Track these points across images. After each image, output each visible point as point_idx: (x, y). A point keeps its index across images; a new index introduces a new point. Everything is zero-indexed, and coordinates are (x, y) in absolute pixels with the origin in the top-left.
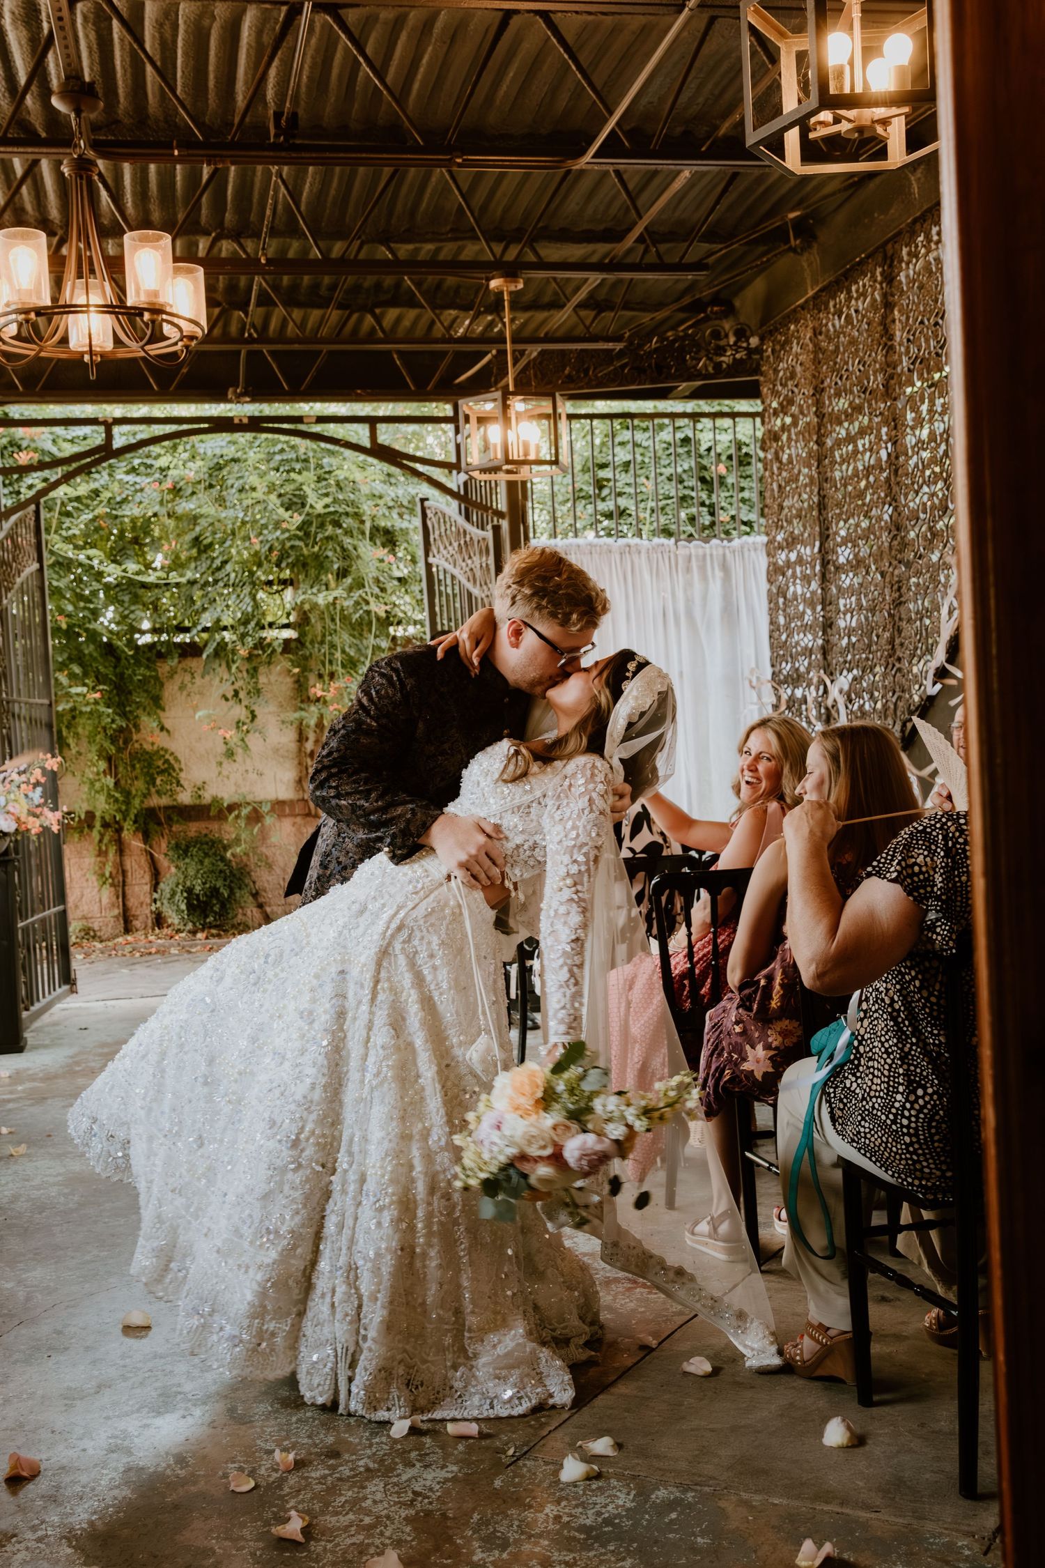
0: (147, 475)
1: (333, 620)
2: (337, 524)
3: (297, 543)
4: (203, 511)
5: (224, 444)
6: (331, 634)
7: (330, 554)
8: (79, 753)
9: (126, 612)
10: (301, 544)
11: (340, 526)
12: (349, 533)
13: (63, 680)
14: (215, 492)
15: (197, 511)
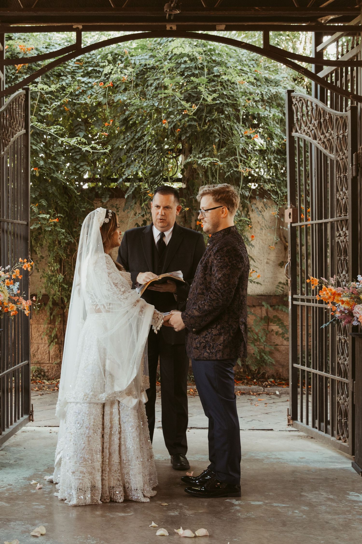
0: (96, 77)
1: (213, 176)
3: (193, 123)
5: (147, 57)
7: (215, 130)
8: (42, 257)
9: (78, 166)
10: (196, 124)
11: (222, 112)
12: (228, 117)
13: (35, 210)
14: (140, 89)
15: (129, 101)
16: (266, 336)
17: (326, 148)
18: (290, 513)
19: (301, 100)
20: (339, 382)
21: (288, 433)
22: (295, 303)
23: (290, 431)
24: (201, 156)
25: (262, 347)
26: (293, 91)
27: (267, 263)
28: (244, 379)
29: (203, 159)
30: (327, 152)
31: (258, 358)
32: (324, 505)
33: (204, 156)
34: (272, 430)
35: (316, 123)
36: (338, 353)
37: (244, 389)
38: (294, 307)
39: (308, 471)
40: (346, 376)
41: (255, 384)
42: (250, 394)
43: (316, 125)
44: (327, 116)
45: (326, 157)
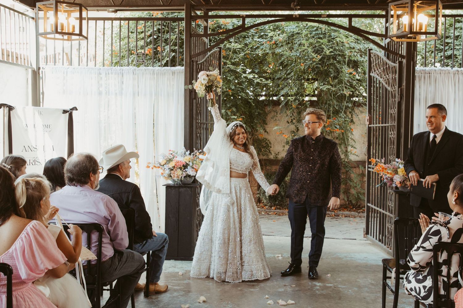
0: (266, 39)
2: (334, 59)
4: (285, 52)
5: (295, 27)
6: (329, 101)
7: (331, 70)
10: (320, 66)
11: (336, 59)
12: (339, 62)
13: (229, 113)
14: (289, 45)
15: (283, 53)
16: (362, 185)
17: (386, 84)
18: (346, 292)
19: (375, 55)
20: (389, 216)
21: (364, 241)
22: (369, 169)
23: (365, 240)
24: (322, 84)
25: (359, 190)
26: (372, 50)
27: (363, 143)
28: (348, 208)
29: (323, 86)
30: (386, 86)
31: (356, 196)
32: (367, 287)
33: (324, 84)
34: (355, 239)
35: (382, 69)
36: (389, 200)
37: (347, 214)
38: (369, 172)
39: (366, 266)
40: (392, 213)
41: (354, 211)
42: (350, 217)
43: (382, 70)
44: (388, 65)
45: (386, 89)
